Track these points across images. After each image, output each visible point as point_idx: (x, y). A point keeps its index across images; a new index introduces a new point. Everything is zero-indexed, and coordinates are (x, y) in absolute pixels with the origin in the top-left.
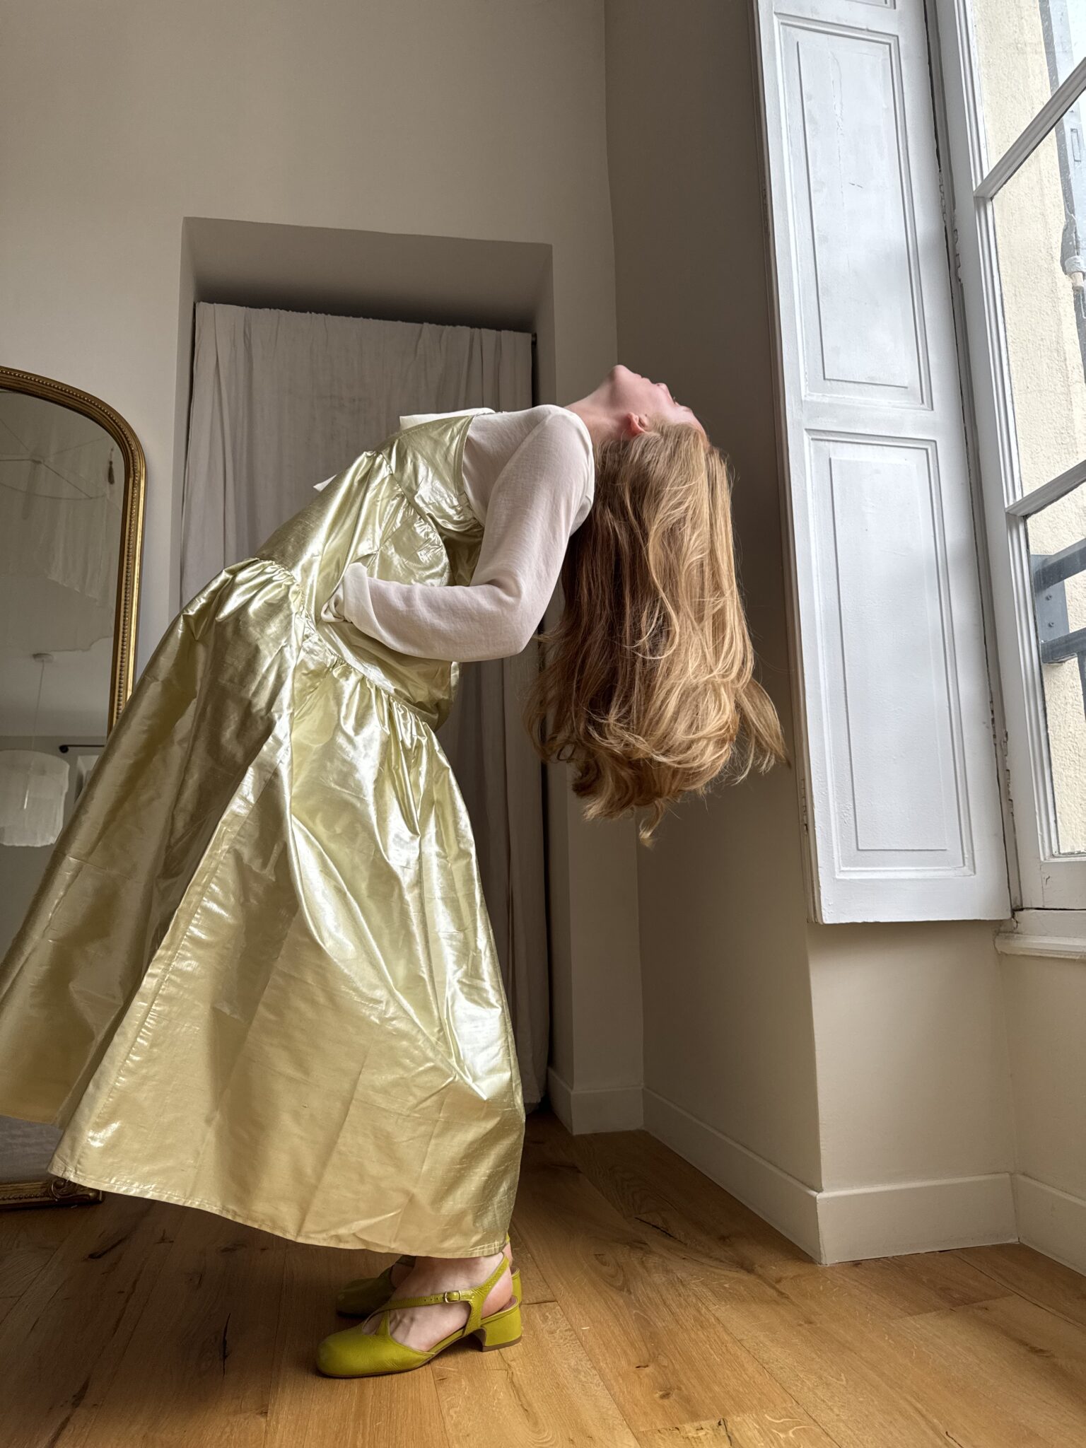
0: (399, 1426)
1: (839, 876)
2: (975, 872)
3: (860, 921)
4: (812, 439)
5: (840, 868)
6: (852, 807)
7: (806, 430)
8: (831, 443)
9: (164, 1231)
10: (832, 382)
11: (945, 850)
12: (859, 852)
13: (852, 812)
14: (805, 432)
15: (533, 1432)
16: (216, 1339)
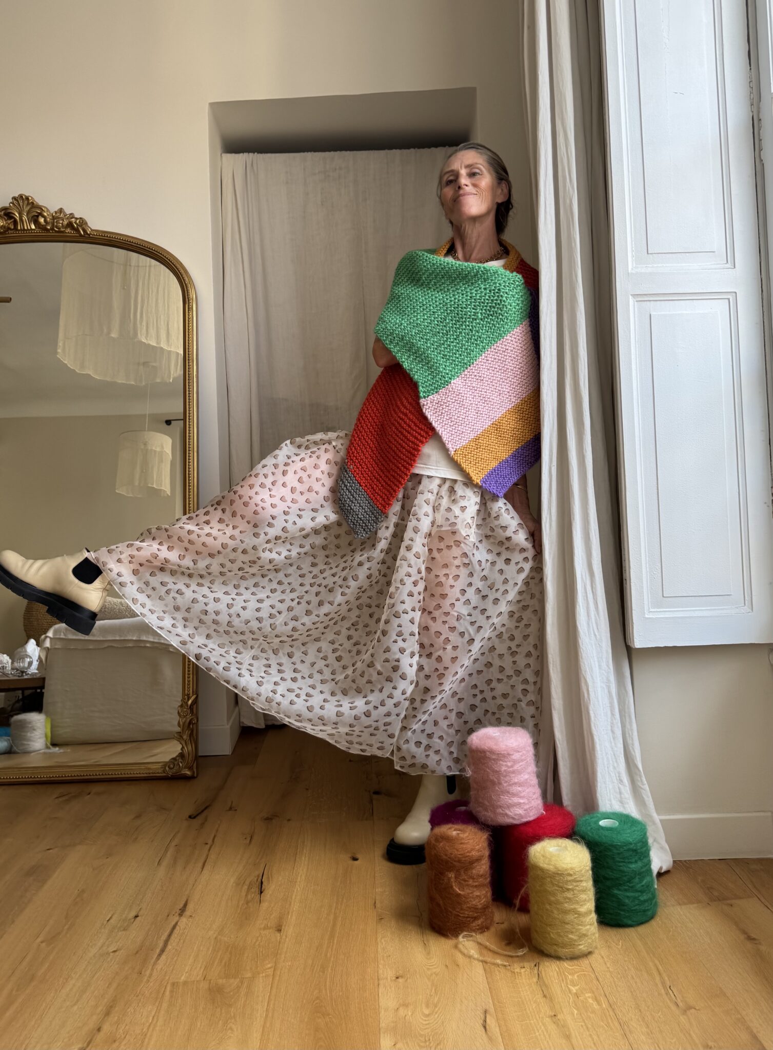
0: (352, 945)
1: (649, 616)
2: (752, 610)
3: (662, 645)
4: (637, 301)
5: (649, 608)
6: (660, 567)
7: (633, 295)
8: (655, 301)
9: (232, 802)
10: (653, 255)
11: (731, 595)
12: (665, 599)
13: (660, 571)
14: (632, 297)
15: (427, 958)
16: (257, 880)
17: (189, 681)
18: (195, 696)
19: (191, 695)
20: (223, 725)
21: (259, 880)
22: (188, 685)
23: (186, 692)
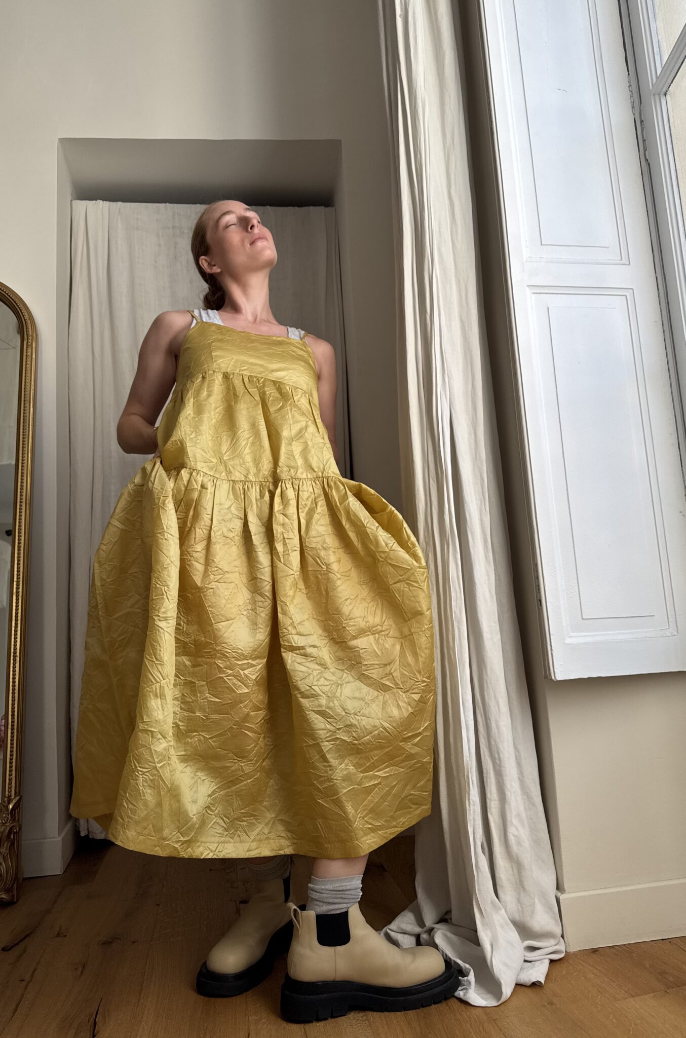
1: (566, 642)
2: (678, 632)
3: (585, 676)
4: (533, 293)
5: (568, 633)
6: (577, 585)
7: (528, 286)
8: (548, 295)
9: (61, 927)
10: (548, 247)
11: (654, 616)
12: (584, 621)
13: (577, 590)
14: (527, 287)
16: (89, 1020)
17: (10, 780)
18: (18, 798)
19: (13, 797)
20: (54, 838)
21: (91, 1020)
22: (10, 784)
23: (7, 793)
